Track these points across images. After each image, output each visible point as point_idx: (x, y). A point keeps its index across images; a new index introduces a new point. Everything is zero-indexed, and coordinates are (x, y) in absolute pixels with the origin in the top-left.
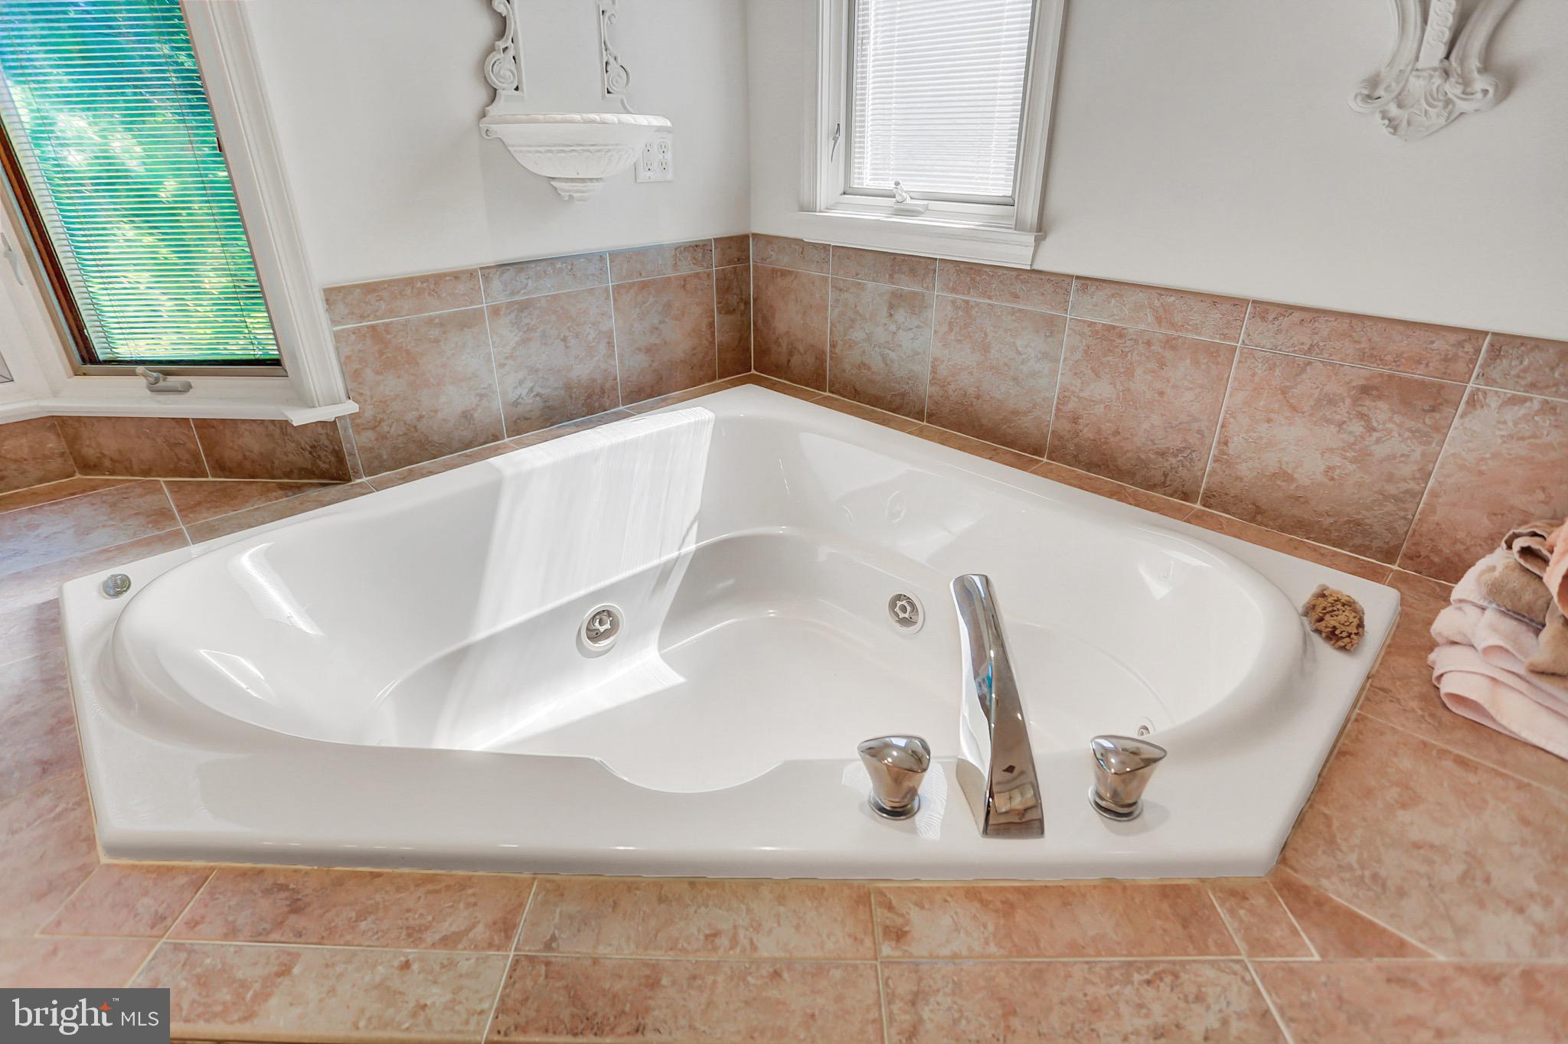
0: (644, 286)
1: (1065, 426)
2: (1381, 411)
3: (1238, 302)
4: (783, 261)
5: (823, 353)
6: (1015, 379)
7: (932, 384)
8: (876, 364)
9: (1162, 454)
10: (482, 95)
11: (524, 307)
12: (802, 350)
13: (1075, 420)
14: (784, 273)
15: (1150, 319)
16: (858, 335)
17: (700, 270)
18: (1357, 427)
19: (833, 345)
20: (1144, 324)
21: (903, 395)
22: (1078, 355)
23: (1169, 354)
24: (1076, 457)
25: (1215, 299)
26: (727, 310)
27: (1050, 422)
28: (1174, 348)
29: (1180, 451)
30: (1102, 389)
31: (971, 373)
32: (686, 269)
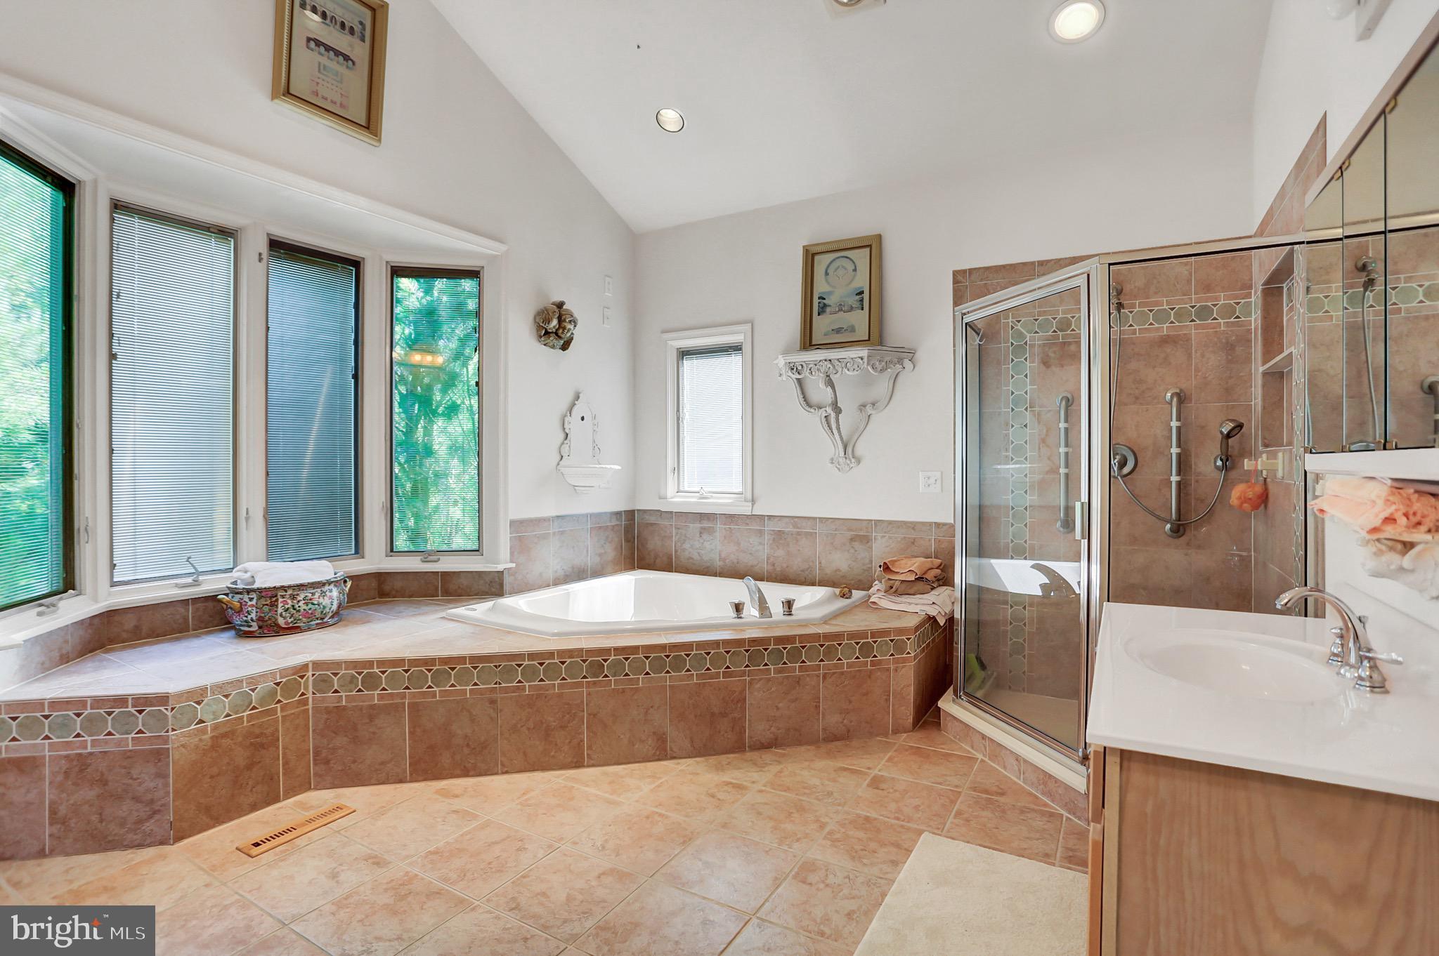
0: (600, 528)
1: (770, 568)
2: (856, 544)
3: (815, 519)
4: (652, 519)
5: (672, 555)
6: (751, 554)
7: (719, 561)
8: (696, 556)
9: (803, 571)
10: (559, 458)
11: (562, 533)
12: (661, 556)
13: (774, 565)
14: (652, 524)
15: (791, 527)
16: (687, 546)
17: (618, 523)
18: (852, 551)
19: (676, 551)
20: (790, 529)
21: (708, 567)
22: (771, 542)
23: (799, 537)
24: (776, 578)
25: (809, 518)
26: (627, 540)
27: (766, 567)
28: (799, 535)
29: (808, 568)
30: (780, 553)
31: (734, 555)
32: (614, 522)
